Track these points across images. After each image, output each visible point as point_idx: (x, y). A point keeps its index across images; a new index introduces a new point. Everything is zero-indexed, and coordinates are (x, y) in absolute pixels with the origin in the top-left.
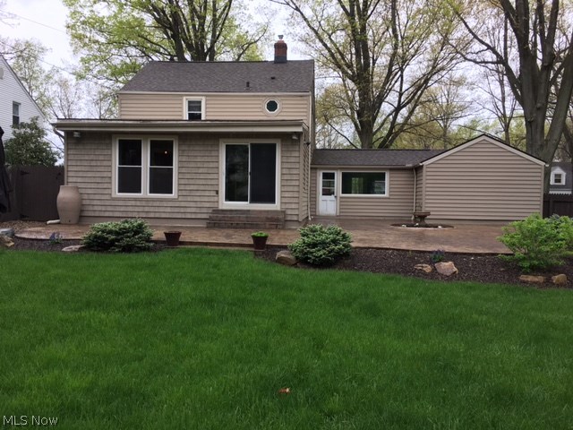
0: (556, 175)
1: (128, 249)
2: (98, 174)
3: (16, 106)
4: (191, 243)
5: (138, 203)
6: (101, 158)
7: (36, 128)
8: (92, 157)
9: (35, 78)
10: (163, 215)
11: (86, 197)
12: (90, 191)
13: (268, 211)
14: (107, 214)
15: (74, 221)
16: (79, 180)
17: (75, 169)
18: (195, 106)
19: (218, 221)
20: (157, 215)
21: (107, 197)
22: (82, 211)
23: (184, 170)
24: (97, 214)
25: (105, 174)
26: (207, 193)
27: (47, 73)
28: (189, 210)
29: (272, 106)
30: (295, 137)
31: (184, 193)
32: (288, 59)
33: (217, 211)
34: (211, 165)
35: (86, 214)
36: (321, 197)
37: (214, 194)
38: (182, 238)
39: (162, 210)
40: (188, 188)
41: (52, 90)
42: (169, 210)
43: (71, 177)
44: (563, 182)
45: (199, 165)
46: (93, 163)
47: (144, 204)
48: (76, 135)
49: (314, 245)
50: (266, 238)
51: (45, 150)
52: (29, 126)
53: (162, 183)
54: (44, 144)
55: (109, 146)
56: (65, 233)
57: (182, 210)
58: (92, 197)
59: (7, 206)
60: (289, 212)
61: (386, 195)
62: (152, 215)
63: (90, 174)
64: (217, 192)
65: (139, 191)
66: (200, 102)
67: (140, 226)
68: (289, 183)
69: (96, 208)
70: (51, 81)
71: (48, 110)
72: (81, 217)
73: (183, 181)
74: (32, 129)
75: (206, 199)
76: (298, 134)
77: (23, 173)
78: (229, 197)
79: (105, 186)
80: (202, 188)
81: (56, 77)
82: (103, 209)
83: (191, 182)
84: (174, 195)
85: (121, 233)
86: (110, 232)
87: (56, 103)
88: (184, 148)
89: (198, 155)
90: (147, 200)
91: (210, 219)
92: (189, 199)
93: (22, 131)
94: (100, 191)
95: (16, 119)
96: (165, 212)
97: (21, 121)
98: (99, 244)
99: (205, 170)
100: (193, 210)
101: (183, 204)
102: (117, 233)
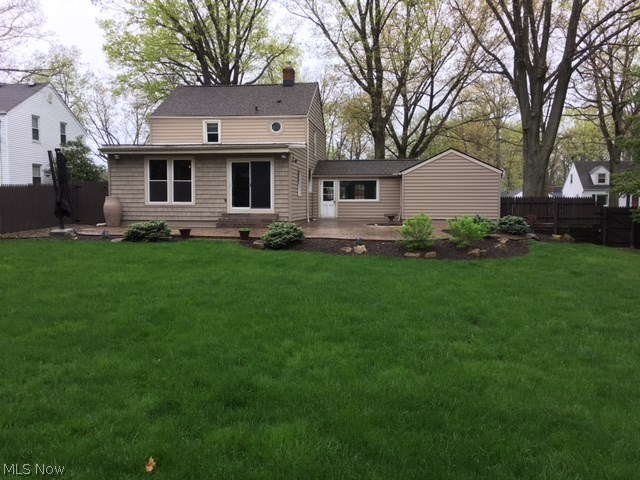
0: (600, 175)
1: (154, 240)
2: (134, 188)
3: (63, 126)
4: (198, 237)
5: (165, 210)
6: (137, 174)
7: (81, 145)
8: (129, 174)
9: (71, 83)
10: (185, 219)
11: (125, 205)
12: (128, 201)
13: (264, 215)
14: (142, 218)
15: (117, 223)
16: (120, 192)
17: (116, 183)
18: (212, 128)
19: (226, 221)
20: (180, 219)
21: (141, 205)
22: (122, 216)
23: (199, 183)
24: (134, 218)
25: (140, 187)
26: (218, 201)
27: (82, 77)
28: (204, 214)
29: (276, 127)
30: (283, 157)
31: (200, 201)
32: (296, 82)
33: (225, 215)
34: (221, 179)
35: (125, 218)
36: (322, 203)
37: (223, 201)
38: (191, 233)
39: (183, 214)
40: (203, 197)
41: (88, 94)
42: (189, 214)
43: (114, 190)
44: (607, 182)
45: (211, 179)
46: (130, 179)
47: (170, 210)
48: (117, 157)
49: (274, 235)
50: (248, 232)
51: (90, 166)
52: (76, 144)
53: (183, 193)
54: (88, 159)
55: (142, 165)
56: (112, 232)
57: (199, 214)
58: (130, 205)
59: (70, 211)
60: (281, 215)
61: (377, 200)
62: (176, 219)
63: (128, 188)
64: (226, 200)
65: (166, 200)
66: (217, 124)
67: (162, 225)
68: (281, 192)
69: (133, 214)
70: (87, 85)
71: (84, 115)
72: (122, 221)
73: (199, 192)
74: (77, 146)
75: (217, 206)
76: (287, 154)
77: (77, 187)
78: (236, 204)
79: (140, 196)
80: (214, 197)
81: (92, 81)
82: (139, 214)
83: (206, 192)
84: (192, 203)
85: (149, 229)
86: (142, 229)
87: (93, 108)
88: (199, 166)
89: (211, 172)
90: (172, 207)
91: (220, 220)
92: (204, 205)
93: (69, 148)
94: (136, 201)
95: (63, 138)
96: (186, 216)
97: (68, 139)
98: (135, 237)
99: (216, 183)
100: (208, 214)
101: (199, 210)
102: (147, 230)
